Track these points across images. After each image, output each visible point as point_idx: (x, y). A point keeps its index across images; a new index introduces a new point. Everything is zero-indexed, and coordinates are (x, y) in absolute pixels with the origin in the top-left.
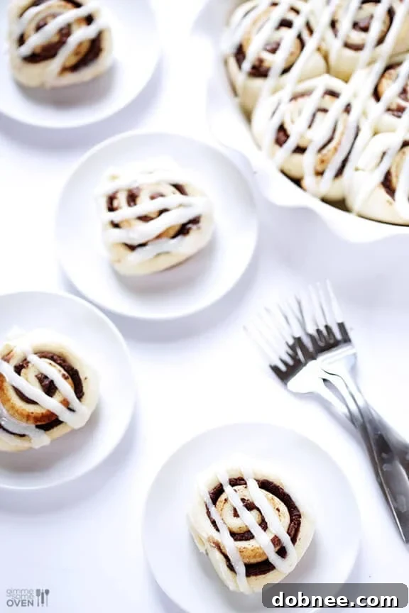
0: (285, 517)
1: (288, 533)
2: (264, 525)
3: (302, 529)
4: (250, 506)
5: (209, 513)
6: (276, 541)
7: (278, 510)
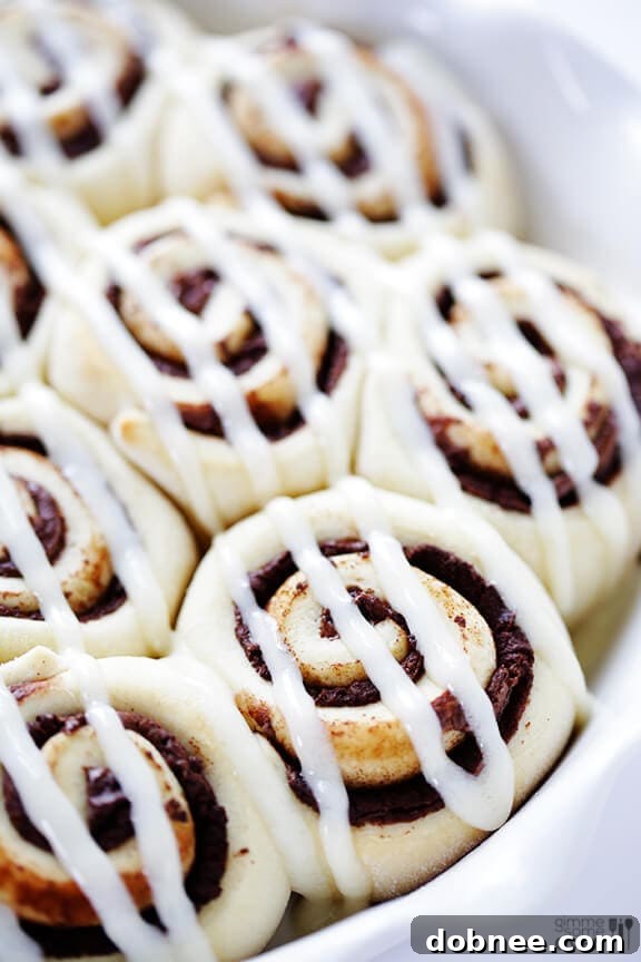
0: (479, 642)
1: (486, 690)
2: (414, 663)
3: (535, 695)
4: (374, 610)
5: (243, 633)
6: (449, 711)
7: (461, 621)
